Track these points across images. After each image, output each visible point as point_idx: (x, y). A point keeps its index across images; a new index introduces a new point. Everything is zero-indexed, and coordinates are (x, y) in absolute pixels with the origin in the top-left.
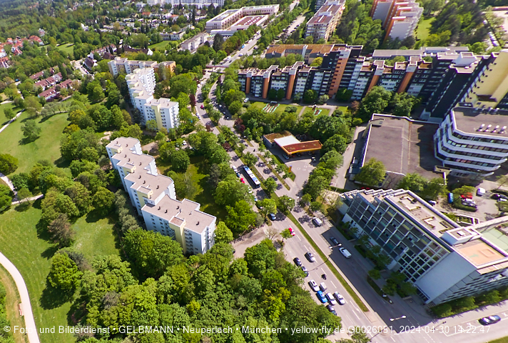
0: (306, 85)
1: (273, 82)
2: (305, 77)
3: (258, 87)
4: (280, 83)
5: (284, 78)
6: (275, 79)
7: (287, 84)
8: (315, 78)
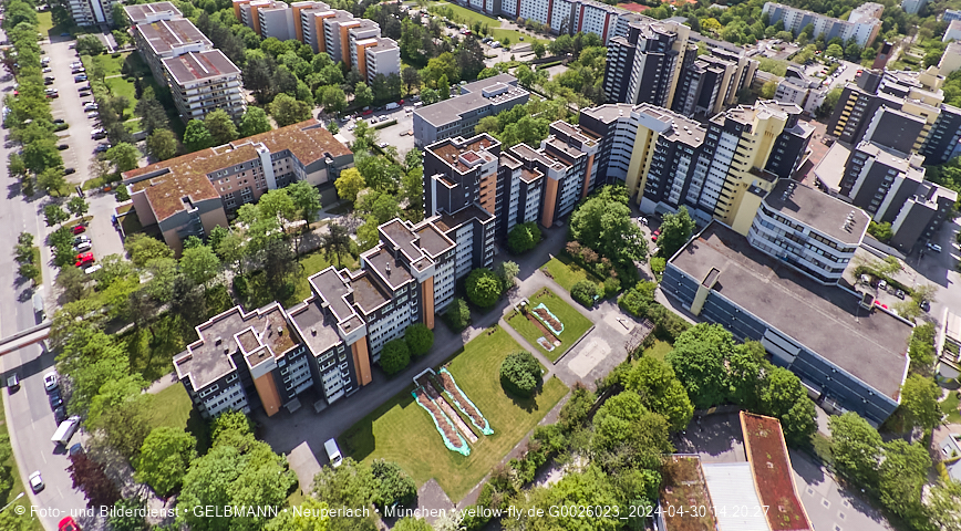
1: (371, 330)
6: (378, 317)
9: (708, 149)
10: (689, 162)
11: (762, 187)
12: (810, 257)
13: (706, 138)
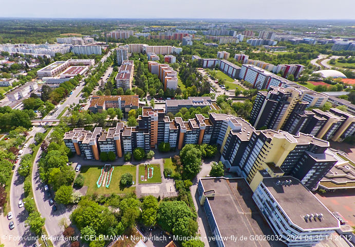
0: (132, 145)
1: (101, 146)
2: (129, 139)
3: (87, 152)
4: (108, 146)
5: (111, 142)
6: (102, 144)
7: (115, 146)
8: (137, 137)
9: (251, 144)
10: (239, 146)
11: (269, 173)
12: (274, 219)
13: (251, 139)
